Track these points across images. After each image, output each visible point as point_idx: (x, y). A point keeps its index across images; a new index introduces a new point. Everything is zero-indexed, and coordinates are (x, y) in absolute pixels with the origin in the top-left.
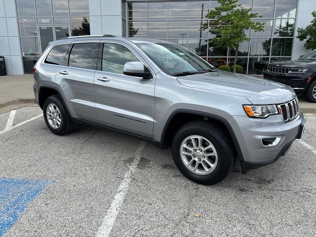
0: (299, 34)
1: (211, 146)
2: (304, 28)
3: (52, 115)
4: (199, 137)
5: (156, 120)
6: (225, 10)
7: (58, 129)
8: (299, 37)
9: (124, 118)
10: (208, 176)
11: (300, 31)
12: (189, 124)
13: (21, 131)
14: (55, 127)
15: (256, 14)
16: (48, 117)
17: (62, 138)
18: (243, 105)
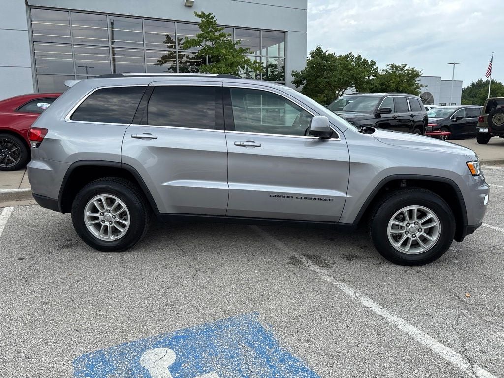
0: (295, 79)
1: (431, 215)
2: (299, 71)
3: (100, 217)
4: (415, 208)
5: (350, 194)
6: (212, 40)
7: (116, 240)
8: (294, 82)
9: (290, 199)
10: (427, 253)
11: (295, 74)
12: (401, 193)
13: (19, 259)
14: (109, 238)
15: (247, 49)
16: (88, 223)
17: (127, 256)
18: (467, 163)
